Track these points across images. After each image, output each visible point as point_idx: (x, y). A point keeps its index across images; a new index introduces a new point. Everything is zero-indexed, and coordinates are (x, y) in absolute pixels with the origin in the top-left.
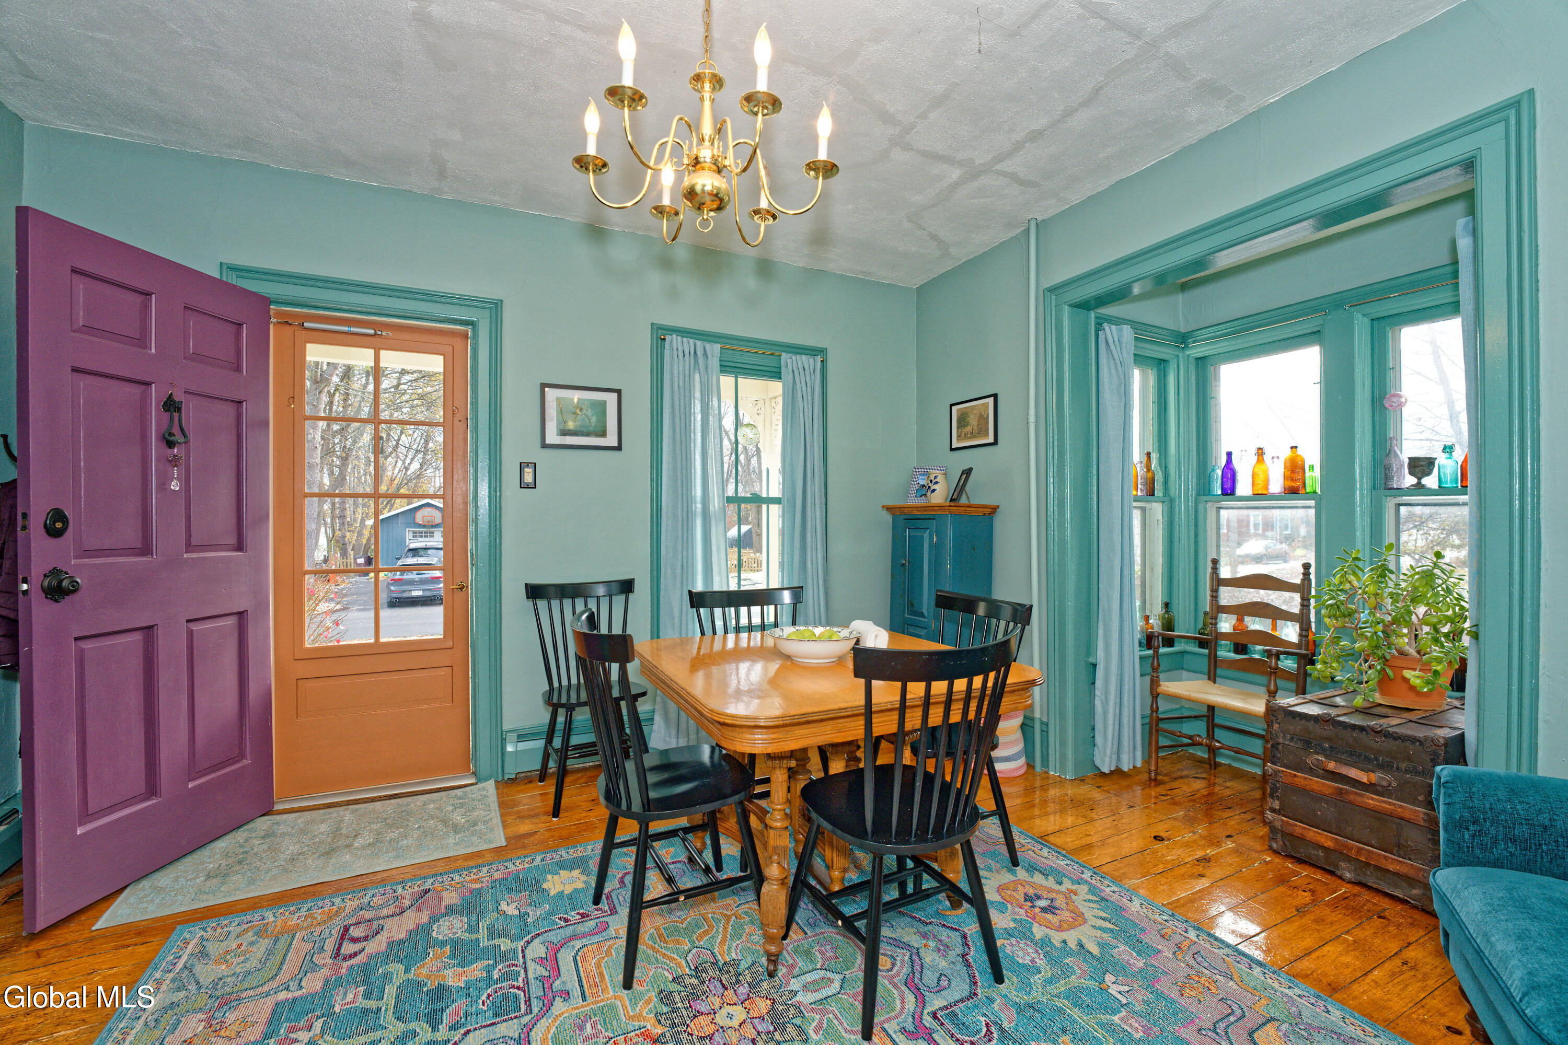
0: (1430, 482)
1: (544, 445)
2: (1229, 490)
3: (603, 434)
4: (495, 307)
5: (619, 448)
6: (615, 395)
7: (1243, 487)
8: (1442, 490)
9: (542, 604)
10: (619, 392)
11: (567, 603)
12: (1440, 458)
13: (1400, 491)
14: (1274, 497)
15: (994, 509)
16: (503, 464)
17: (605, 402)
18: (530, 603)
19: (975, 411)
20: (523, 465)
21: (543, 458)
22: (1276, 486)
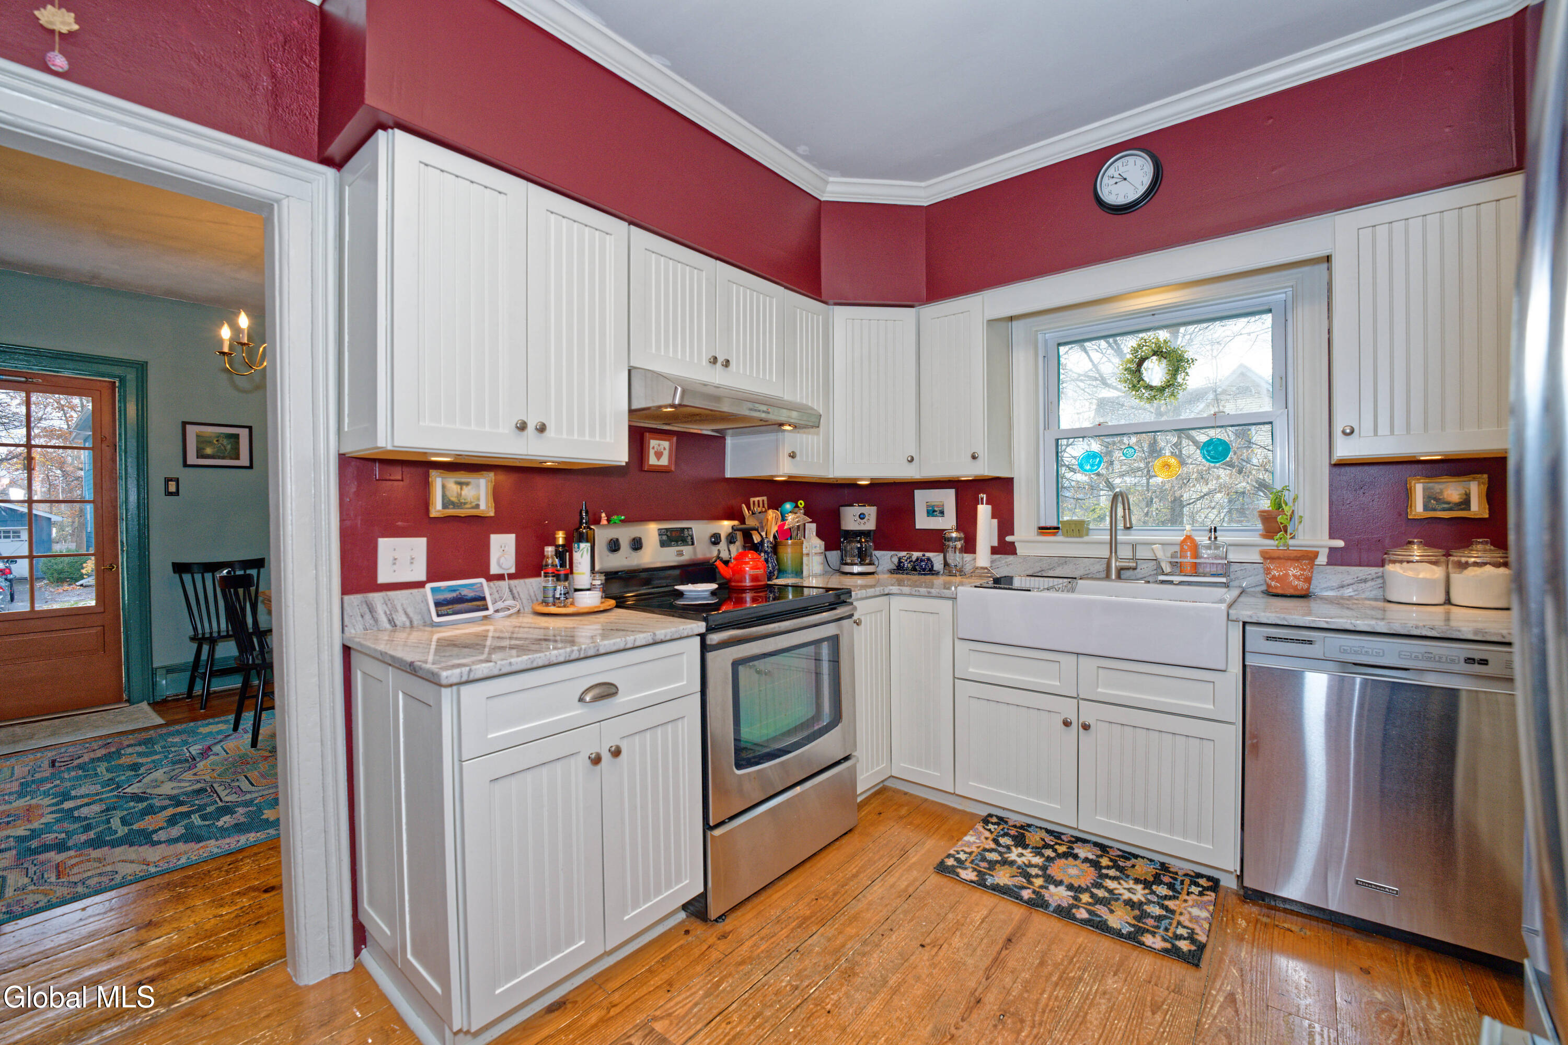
1: (185, 465)
3: (238, 458)
4: (141, 368)
5: (251, 467)
6: (247, 430)
9: (187, 577)
10: (250, 428)
11: (208, 576)
16: (150, 478)
17: (238, 435)
18: (177, 576)
20: (167, 480)
21: (186, 475)
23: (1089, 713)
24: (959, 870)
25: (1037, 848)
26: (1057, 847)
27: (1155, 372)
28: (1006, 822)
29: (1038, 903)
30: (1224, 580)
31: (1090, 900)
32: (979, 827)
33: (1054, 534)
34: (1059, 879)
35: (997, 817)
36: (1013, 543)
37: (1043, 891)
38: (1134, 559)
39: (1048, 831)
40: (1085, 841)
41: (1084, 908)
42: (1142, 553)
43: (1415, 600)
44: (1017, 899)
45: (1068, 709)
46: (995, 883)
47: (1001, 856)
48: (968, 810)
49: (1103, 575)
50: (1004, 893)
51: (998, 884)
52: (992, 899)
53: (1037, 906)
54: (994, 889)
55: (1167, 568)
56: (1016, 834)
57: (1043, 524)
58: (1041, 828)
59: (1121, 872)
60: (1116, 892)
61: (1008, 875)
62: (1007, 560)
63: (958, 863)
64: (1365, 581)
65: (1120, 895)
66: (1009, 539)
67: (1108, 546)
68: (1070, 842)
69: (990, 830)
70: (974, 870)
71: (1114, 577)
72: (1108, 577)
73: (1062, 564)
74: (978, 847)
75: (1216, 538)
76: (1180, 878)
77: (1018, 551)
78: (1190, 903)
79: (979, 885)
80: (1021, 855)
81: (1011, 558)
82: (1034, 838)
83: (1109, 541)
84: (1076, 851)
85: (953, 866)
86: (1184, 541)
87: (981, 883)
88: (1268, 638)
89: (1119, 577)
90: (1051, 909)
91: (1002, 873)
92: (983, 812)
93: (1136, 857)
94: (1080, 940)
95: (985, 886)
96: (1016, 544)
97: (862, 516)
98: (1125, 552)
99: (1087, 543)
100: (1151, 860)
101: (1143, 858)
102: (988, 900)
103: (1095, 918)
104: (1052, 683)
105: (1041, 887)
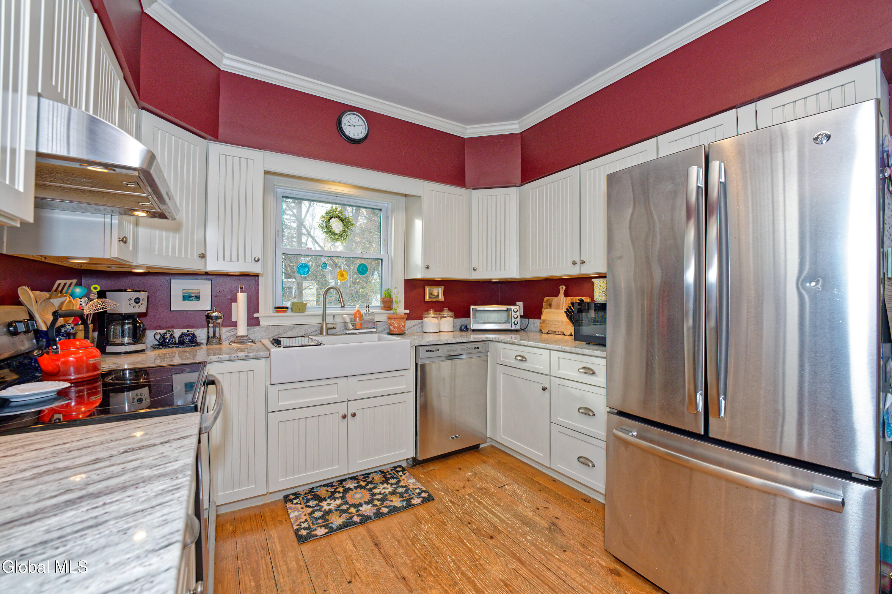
23: (353, 407)
24: (314, 533)
25: (331, 496)
26: (337, 490)
27: (337, 226)
28: (299, 494)
29: (365, 519)
30: (375, 330)
31: (380, 502)
32: (289, 505)
33: (285, 312)
34: (358, 503)
35: (293, 494)
36: (258, 318)
37: (360, 512)
38: (335, 323)
39: (325, 486)
40: (345, 480)
41: (383, 507)
42: (338, 320)
43: (431, 331)
44: (355, 524)
45: (342, 409)
46: (338, 525)
47: (321, 511)
48: (267, 502)
49: (319, 332)
50: (347, 527)
51: (340, 525)
52: (344, 534)
53: (367, 521)
54: (341, 528)
55: (351, 327)
56: (312, 496)
57: (277, 306)
58: (320, 486)
59: (373, 484)
60: (382, 492)
61: (337, 517)
62: (255, 330)
63: (307, 530)
64: (415, 326)
65: (385, 492)
66: (256, 315)
67: (322, 317)
68: (339, 484)
69: (297, 503)
70: (321, 527)
71: (324, 334)
72: (321, 334)
73: (292, 329)
74: (305, 515)
75: (369, 311)
76: (392, 473)
77: (261, 324)
78: (406, 479)
79: (332, 532)
80: (329, 505)
81: (257, 328)
82: (322, 492)
83: (322, 314)
84: (347, 486)
85: (307, 533)
86: (356, 313)
87: (332, 531)
88: (427, 351)
89: (327, 334)
90: (373, 517)
91: (333, 519)
92: (281, 496)
93: (369, 474)
94: (395, 521)
95: (335, 530)
96: (260, 319)
97: (137, 301)
98: (330, 320)
99: (305, 316)
100: (375, 472)
101: (372, 473)
102: (343, 535)
103: (390, 508)
104: (335, 397)
105: (357, 511)
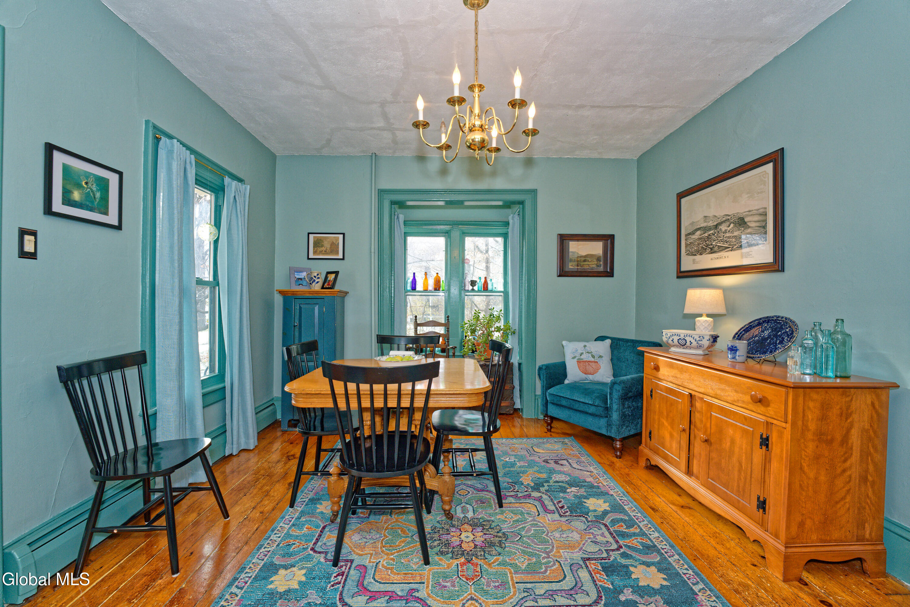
0: (476, 288)
2: (414, 288)
5: (121, 227)
6: (117, 176)
7: (420, 287)
8: (479, 291)
10: (121, 174)
12: (478, 281)
13: (468, 291)
14: (431, 291)
15: (347, 293)
19: (328, 240)
22: (431, 287)
